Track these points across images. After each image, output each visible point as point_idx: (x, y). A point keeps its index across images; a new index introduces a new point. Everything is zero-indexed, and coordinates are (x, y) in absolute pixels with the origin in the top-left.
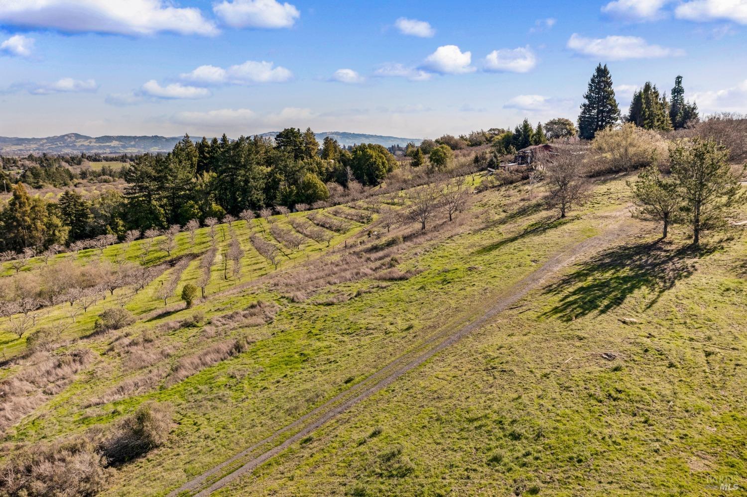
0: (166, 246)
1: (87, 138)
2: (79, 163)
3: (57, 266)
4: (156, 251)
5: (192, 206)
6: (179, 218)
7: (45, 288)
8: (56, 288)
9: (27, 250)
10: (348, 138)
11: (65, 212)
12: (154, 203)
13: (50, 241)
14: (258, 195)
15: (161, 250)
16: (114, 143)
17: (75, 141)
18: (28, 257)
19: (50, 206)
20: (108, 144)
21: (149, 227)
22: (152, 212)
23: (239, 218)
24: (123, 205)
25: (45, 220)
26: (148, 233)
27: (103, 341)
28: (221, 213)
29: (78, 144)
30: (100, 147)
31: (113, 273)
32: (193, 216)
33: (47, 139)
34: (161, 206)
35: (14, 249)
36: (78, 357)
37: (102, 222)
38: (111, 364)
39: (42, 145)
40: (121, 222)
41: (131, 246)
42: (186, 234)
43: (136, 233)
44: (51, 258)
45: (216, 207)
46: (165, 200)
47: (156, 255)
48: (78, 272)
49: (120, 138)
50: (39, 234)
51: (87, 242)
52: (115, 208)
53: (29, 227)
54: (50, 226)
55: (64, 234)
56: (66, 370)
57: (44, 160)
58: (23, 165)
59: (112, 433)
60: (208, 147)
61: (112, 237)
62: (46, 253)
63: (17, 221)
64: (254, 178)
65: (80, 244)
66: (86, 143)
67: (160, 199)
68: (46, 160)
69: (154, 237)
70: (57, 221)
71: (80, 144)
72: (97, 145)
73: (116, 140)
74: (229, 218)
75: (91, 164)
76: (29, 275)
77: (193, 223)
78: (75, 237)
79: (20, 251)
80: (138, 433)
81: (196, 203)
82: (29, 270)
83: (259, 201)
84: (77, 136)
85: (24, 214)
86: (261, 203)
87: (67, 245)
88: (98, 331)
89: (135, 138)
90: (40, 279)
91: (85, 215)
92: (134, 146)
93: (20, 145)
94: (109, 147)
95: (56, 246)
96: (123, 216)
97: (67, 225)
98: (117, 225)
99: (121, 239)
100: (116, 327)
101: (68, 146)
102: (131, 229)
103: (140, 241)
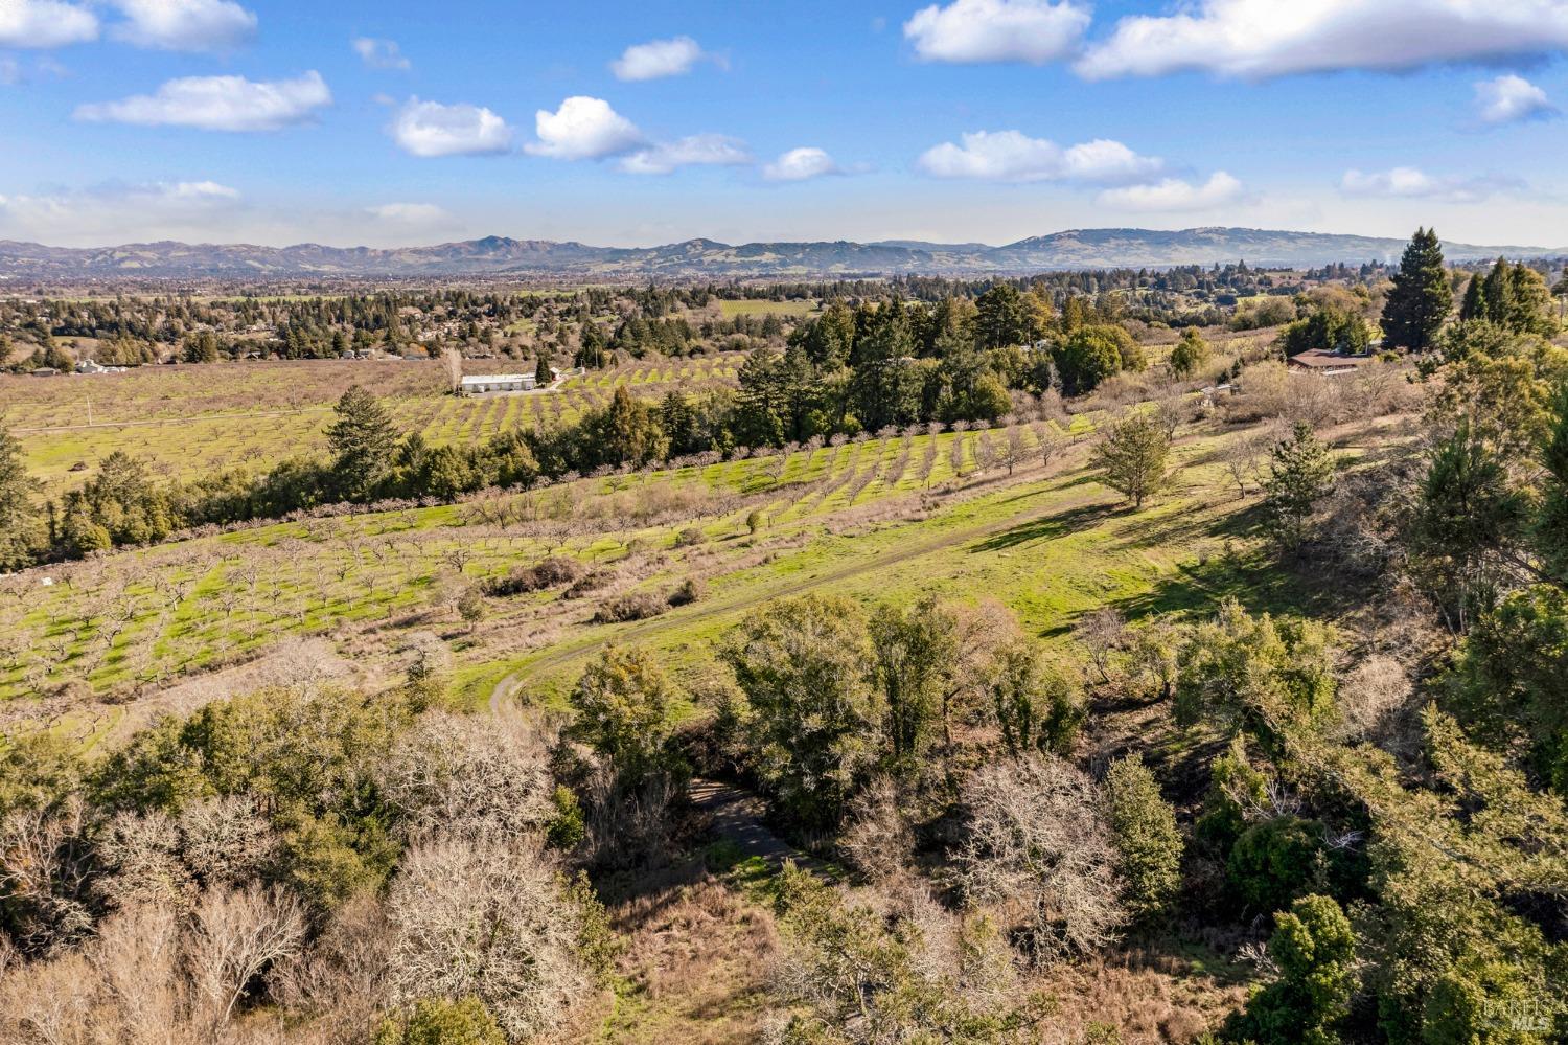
0: (774, 471)
1: (722, 247)
2: (703, 304)
3: (652, 487)
4: (763, 476)
5: (818, 418)
6: (800, 432)
7: (640, 510)
8: (650, 511)
9: (624, 464)
10: (1244, 240)
11: (667, 418)
12: (771, 410)
13: (649, 455)
14: (913, 406)
15: (767, 474)
16: (768, 257)
17: (701, 255)
18: (625, 474)
19: (651, 411)
20: (756, 258)
21: (760, 444)
22: (768, 423)
23: (876, 437)
24: (735, 412)
25: (645, 428)
26: (759, 451)
27: (680, 552)
28: (856, 429)
29: (706, 260)
30: (744, 266)
31: (710, 499)
32: (818, 431)
33: (659, 249)
34: (779, 415)
35: (611, 462)
36: (661, 560)
37: (707, 434)
38: (683, 566)
39: (649, 262)
40: (729, 435)
41: (736, 467)
42: (803, 455)
43: (745, 450)
44: (648, 475)
45: (849, 419)
46: (786, 408)
47: (762, 480)
48: (672, 495)
49: (778, 248)
50: (638, 447)
51: (689, 459)
52: (724, 415)
53: (628, 437)
54: (650, 436)
55: (663, 447)
56: (652, 567)
57: (651, 301)
58: (618, 306)
59: (673, 591)
60: (871, 315)
61: (716, 454)
62: (644, 470)
63: (617, 429)
64: (905, 380)
65: (679, 460)
66: (720, 258)
67: (779, 406)
68: (654, 298)
69: (764, 456)
70: (657, 431)
71: (709, 259)
72: (739, 260)
73: (770, 250)
74: (864, 436)
75: (723, 304)
76: (627, 494)
77: (816, 441)
78: (677, 451)
79: (617, 466)
80: (686, 591)
81: (824, 412)
82: (626, 488)
83: (911, 412)
84: (707, 244)
85: (623, 421)
86: (914, 415)
87: (667, 461)
88: (678, 545)
89: (803, 246)
90: (636, 499)
91: (688, 423)
92: (800, 262)
93: (616, 262)
94: (757, 263)
95: (654, 463)
96: (733, 427)
97: (668, 435)
98: (724, 438)
99: (726, 457)
100: (691, 544)
101: (690, 264)
102: (739, 444)
103: (747, 462)
